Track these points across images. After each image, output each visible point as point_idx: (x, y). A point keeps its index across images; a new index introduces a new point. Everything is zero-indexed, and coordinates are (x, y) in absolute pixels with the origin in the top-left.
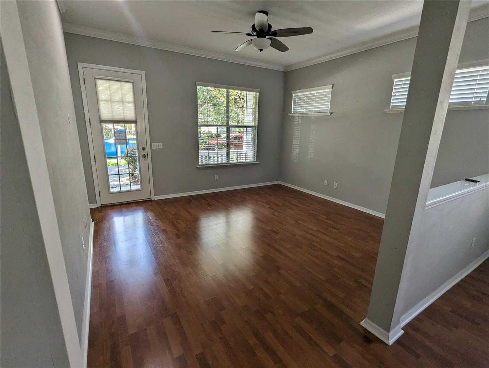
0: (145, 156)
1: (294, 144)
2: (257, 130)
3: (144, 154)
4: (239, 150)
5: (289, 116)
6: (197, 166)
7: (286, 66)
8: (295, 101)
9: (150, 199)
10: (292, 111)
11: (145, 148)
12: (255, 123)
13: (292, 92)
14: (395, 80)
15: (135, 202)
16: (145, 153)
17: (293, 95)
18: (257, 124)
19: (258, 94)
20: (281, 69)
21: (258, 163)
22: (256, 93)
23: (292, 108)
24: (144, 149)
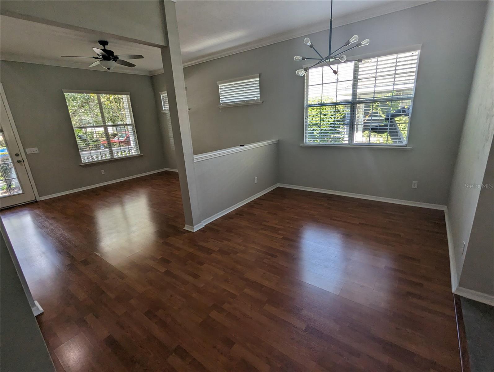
0: (21, 162)
1: (170, 136)
2: (135, 127)
3: (18, 160)
4: (129, 146)
5: (162, 113)
6: (81, 165)
7: (150, 72)
8: (163, 100)
9: (36, 201)
10: (164, 109)
11: (19, 154)
12: (132, 122)
13: (160, 93)
14: (220, 85)
15: (19, 206)
16: (19, 158)
17: (161, 95)
18: (134, 122)
19: (129, 96)
20: (147, 74)
21: (143, 155)
22: (127, 96)
23: (163, 106)
24: (17, 155)
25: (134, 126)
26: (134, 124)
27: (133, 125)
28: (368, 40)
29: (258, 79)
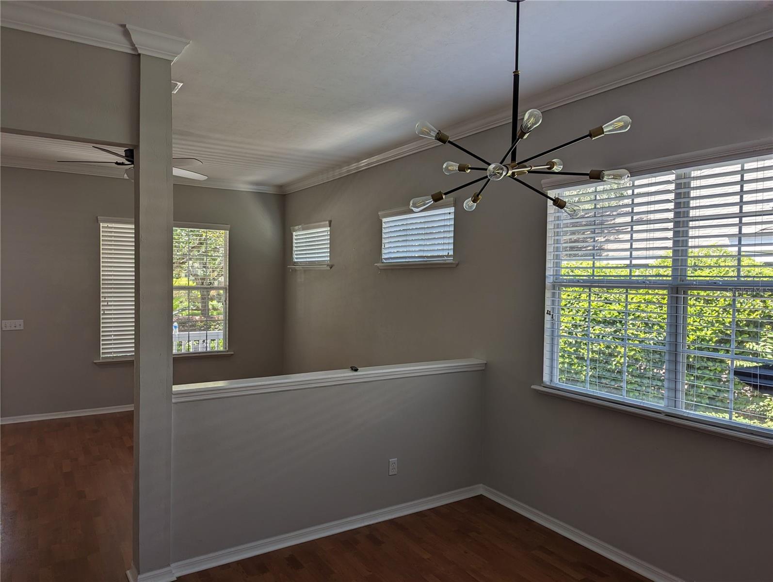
5: (289, 268)
12: (224, 283)
13: (292, 228)
17: (293, 233)
18: (228, 284)
19: (228, 233)
21: (232, 354)
22: (225, 231)
25: (228, 291)
26: (228, 288)
27: (226, 290)
28: (626, 118)
29: (452, 210)
